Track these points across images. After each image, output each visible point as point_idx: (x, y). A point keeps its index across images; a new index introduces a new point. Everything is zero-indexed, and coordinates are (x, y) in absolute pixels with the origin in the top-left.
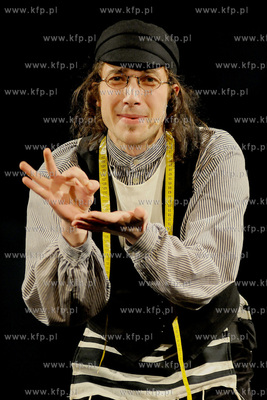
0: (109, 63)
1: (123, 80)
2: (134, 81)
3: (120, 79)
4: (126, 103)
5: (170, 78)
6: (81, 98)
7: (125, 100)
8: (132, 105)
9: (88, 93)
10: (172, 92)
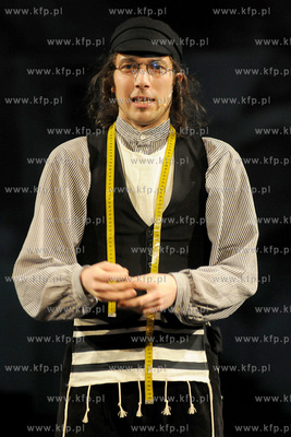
0: (123, 53)
1: (135, 67)
2: (144, 67)
3: (131, 67)
4: (137, 86)
5: (174, 66)
6: (98, 85)
7: (136, 84)
8: (142, 87)
9: (104, 80)
10: (176, 79)
